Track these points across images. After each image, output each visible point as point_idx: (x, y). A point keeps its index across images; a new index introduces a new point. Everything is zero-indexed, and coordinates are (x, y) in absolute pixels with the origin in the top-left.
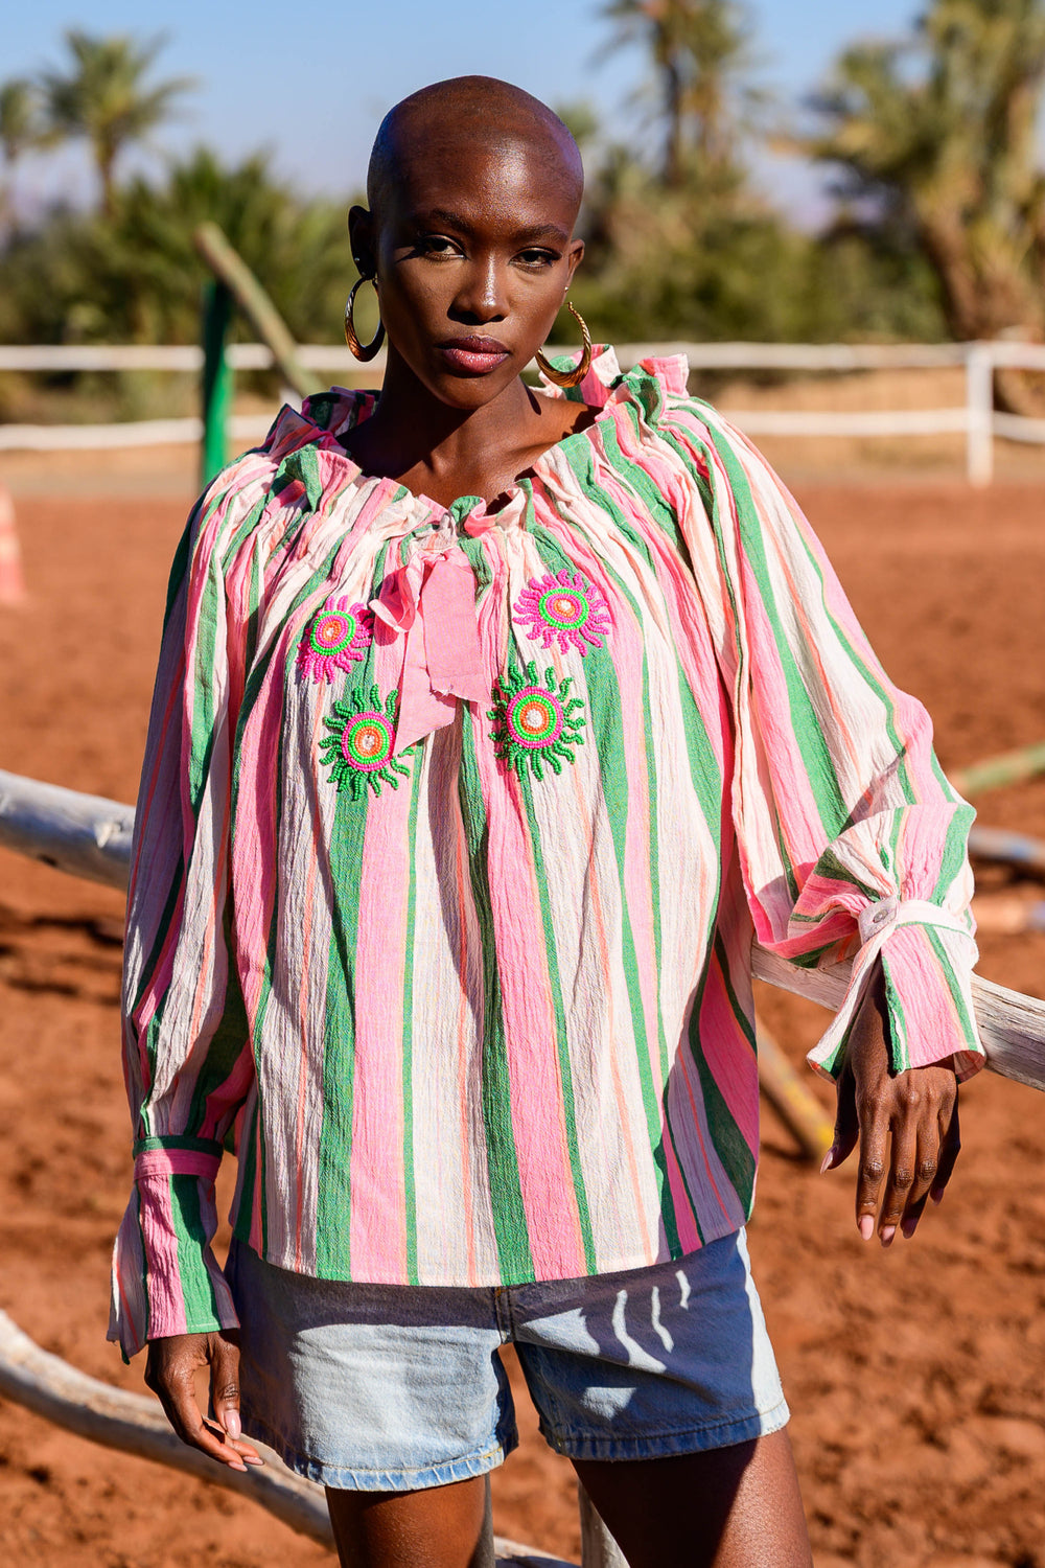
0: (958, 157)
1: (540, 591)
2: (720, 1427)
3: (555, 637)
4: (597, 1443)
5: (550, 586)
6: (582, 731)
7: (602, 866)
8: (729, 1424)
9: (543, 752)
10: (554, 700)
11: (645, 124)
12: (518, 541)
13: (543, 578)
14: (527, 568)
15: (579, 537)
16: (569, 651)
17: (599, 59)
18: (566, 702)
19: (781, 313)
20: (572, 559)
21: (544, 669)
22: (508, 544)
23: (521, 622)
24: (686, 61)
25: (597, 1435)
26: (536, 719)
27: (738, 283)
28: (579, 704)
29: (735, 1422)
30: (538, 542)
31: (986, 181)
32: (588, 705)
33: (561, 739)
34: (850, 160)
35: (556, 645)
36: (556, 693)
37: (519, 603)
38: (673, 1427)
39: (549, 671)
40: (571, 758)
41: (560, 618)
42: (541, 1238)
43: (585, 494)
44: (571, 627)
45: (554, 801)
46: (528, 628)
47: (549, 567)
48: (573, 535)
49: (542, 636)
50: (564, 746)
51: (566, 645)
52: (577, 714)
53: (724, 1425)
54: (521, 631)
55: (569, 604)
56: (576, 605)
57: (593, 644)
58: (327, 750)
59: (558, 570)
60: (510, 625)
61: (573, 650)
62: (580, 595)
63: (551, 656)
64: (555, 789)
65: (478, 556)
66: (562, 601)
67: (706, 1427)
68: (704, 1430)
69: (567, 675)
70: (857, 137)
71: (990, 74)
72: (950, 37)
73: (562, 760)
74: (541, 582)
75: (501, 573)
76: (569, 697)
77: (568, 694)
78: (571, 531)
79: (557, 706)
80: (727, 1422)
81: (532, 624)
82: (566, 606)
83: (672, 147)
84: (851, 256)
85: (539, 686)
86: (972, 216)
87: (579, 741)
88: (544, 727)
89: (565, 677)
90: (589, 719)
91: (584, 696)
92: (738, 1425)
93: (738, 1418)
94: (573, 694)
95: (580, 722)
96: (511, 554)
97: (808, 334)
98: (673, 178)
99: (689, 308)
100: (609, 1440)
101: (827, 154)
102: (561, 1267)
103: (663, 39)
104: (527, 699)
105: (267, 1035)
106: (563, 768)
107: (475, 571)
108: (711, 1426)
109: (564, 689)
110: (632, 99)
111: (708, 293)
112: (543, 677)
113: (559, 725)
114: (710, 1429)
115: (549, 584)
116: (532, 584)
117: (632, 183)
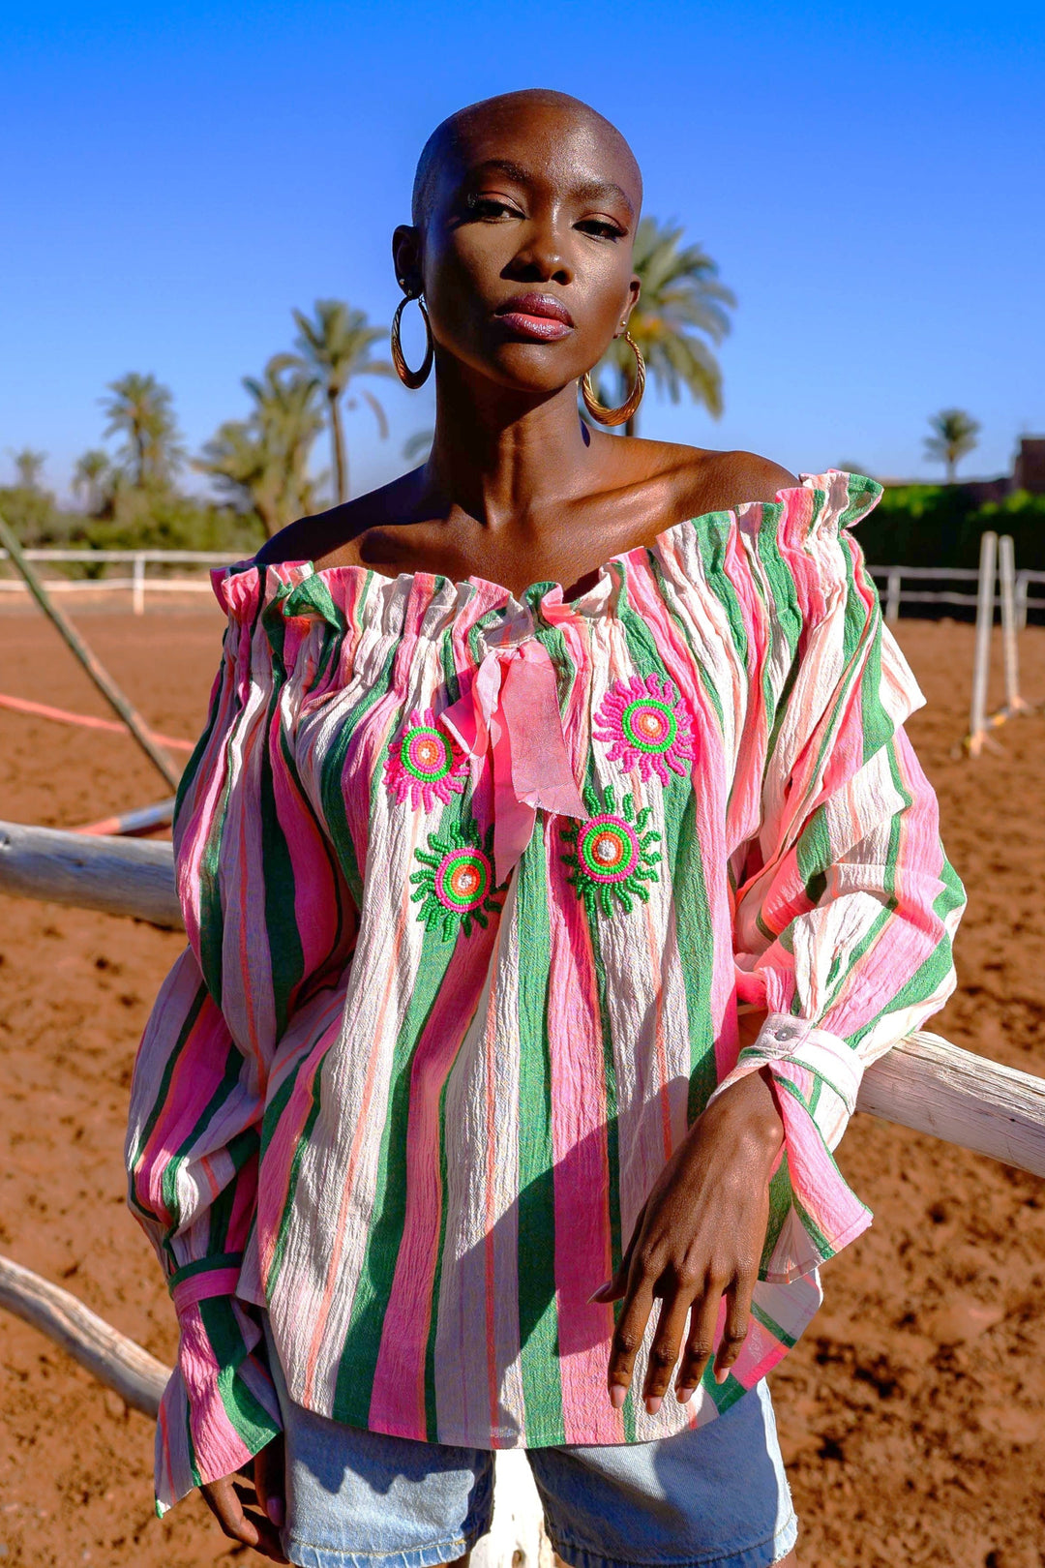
0: (273, 474)
1: (626, 698)
2: (714, 1561)
3: (637, 761)
4: (589, 1556)
5: (637, 693)
6: (657, 867)
7: (670, 1019)
8: (724, 1557)
9: (613, 887)
10: (630, 831)
11: (128, 462)
12: (604, 632)
13: (631, 680)
14: (613, 667)
15: (680, 636)
16: (650, 779)
17: (109, 433)
18: (643, 835)
19: (197, 539)
20: (663, 661)
21: (622, 796)
22: (594, 637)
23: (602, 738)
24: (146, 436)
25: (589, 1549)
26: (609, 850)
27: (178, 527)
28: (655, 836)
29: (731, 1556)
30: (629, 635)
31: (284, 484)
32: (664, 839)
33: (635, 874)
34: (228, 474)
35: (637, 771)
36: (633, 823)
37: (600, 713)
38: (665, 1558)
39: (627, 798)
40: (644, 897)
41: (644, 738)
42: (576, 1400)
43: (708, 581)
44: (656, 750)
45: (622, 943)
46: (608, 747)
47: (637, 668)
48: (673, 630)
49: (621, 759)
50: (639, 883)
51: (648, 771)
52: (654, 848)
53: (719, 1559)
54: (601, 749)
55: (656, 721)
56: (664, 724)
57: (676, 772)
58: (418, 885)
59: (648, 673)
60: (590, 740)
61: (655, 779)
62: (668, 710)
63: (630, 782)
64: (624, 928)
65: (558, 648)
66: (648, 718)
67: (699, 1560)
68: (697, 1564)
69: (646, 805)
70: (230, 465)
71: (287, 440)
72: (269, 423)
73: (635, 899)
74: (628, 686)
75: (583, 669)
76: (646, 830)
77: (646, 826)
78: (672, 625)
79: (633, 839)
80: (721, 1555)
81: (613, 742)
82: (652, 723)
83: (140, 472)
84: (225, 515)
85: (615, 814)
86: (279, 500)
87: (654, 879)
88: (617, 860)
89: (644, 807)
90: (665, 854)
91: (661, 828)
92: (735, 1558)
93: (733, 1551)
94: (649, 827)
95: (657, 857)
96: (596, 649)
97: (210, 548)
98: (141, 485)
99: (157, 536)
100: (601, 1557)
101: (217, 471)
102: (596, 1432)
103: (137, 425)
104: (601, 828)
105: (307, 1164)
106: (634, 907)
107: (555, 666)
108: (703, 1559)
109: (641, 819)
110: (122, 451)
111: (165, 530)
112: (621, 805)
113: (634, 859)
114: (702, 1563)
115: (637, 690)
116: (616, 688)
117: (125, 486)
